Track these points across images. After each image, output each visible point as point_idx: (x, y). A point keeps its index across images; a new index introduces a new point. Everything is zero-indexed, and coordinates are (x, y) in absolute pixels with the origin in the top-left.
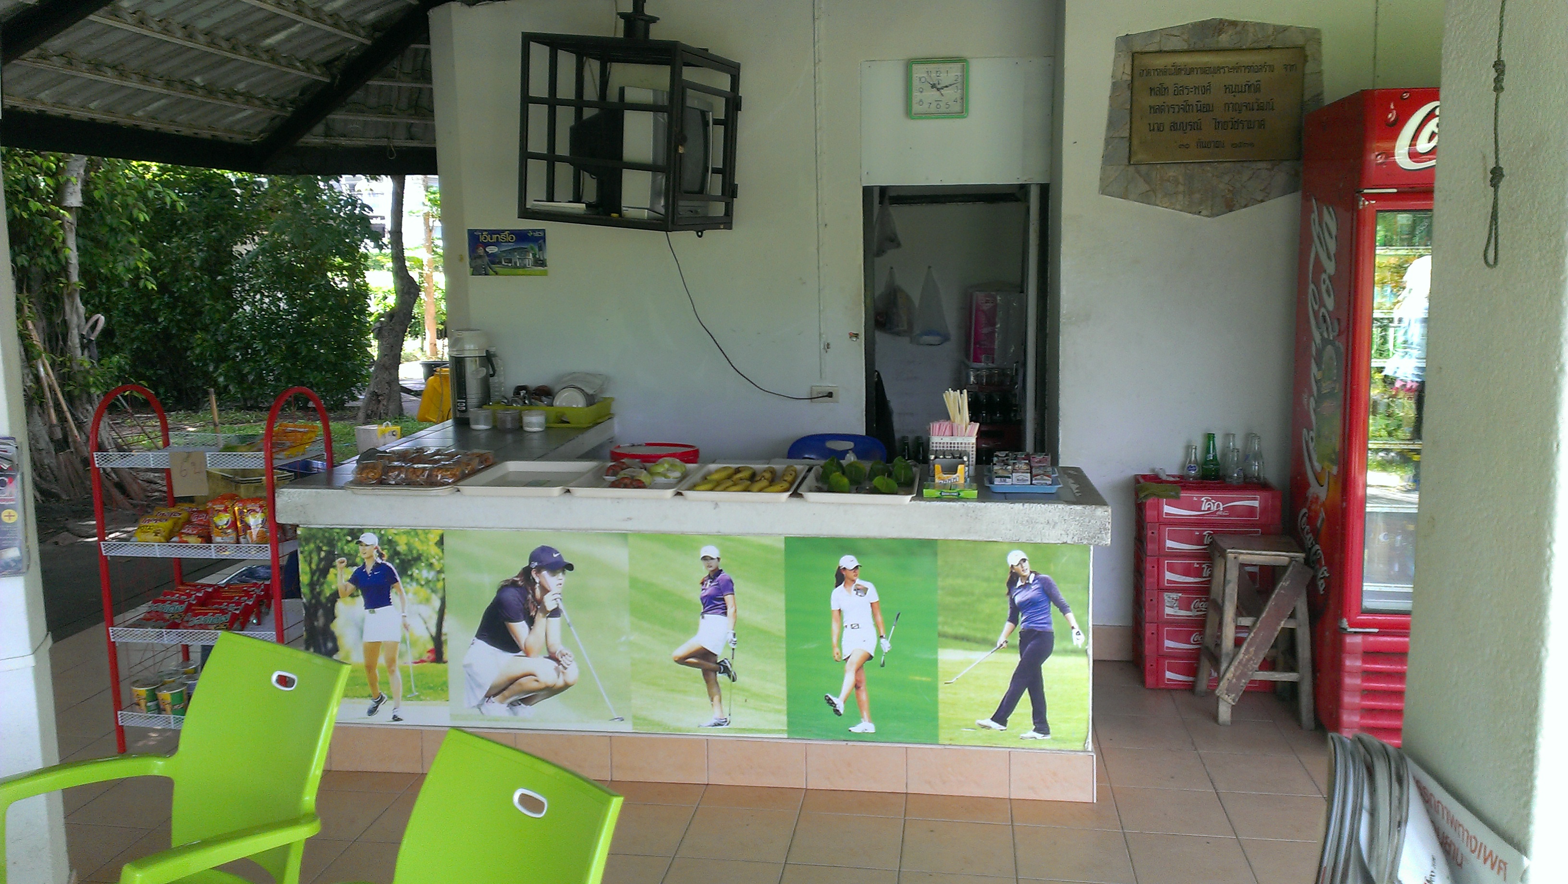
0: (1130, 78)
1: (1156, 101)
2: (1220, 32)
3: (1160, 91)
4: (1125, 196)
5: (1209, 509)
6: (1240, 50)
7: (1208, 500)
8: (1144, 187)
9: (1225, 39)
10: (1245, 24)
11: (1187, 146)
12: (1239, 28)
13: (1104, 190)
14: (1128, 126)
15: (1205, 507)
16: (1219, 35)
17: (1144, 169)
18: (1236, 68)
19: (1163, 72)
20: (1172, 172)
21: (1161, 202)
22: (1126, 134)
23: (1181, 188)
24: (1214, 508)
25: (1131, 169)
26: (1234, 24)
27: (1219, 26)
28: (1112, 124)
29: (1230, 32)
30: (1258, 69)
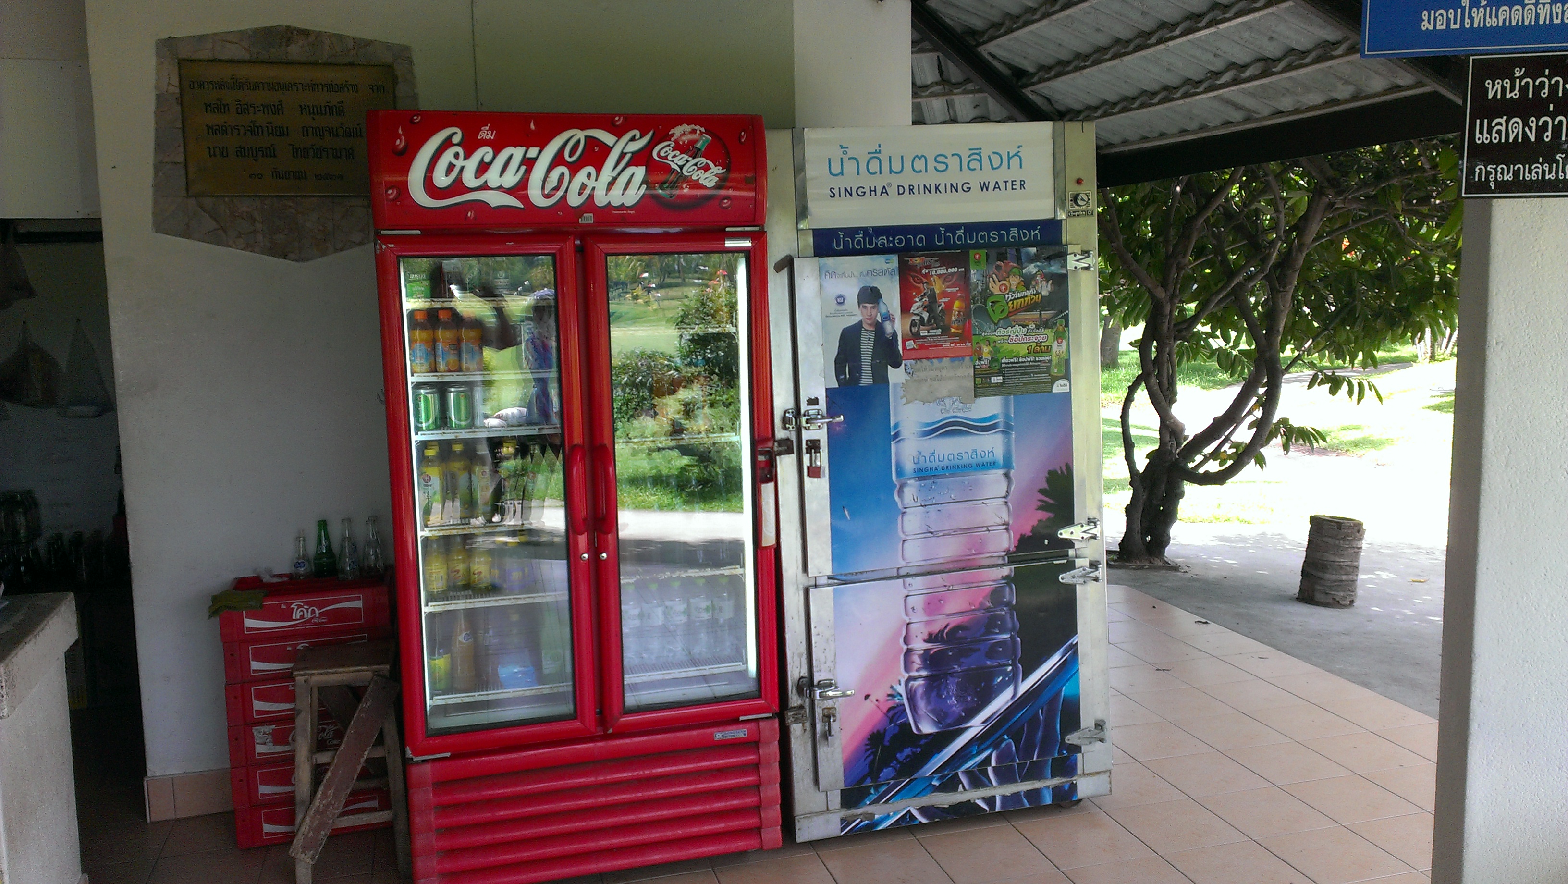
0: (178, 91)
1: (216, 119)
2: (289, 41)
3: (220, 107)
4: (186, 233)
5: (302, 617)
6: (315, 64)
7: (299, 606)
8: (211, 224)
9: (295, 50)
10: (319, 34)
11: (260, 176)
12: (312, 38)
13: (161, 226)
14: (181, 149)
15: (297, 614)
16: (287, 46)
17: (208, 202)
18: (312, 86)
19: (220, 85)
20: (244, 206)
21: (234, 242)
22: (180, 159)
23: (258, 226)
24: (308, 616)
25: (192, 201)
26: (305, 33)
27: (288, 34)
28: (159, 146)
29: (301, 43)
30: (340, 88)
